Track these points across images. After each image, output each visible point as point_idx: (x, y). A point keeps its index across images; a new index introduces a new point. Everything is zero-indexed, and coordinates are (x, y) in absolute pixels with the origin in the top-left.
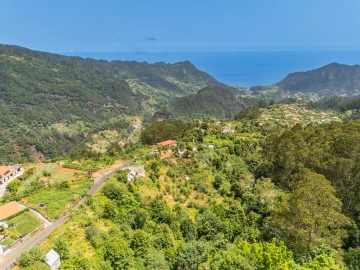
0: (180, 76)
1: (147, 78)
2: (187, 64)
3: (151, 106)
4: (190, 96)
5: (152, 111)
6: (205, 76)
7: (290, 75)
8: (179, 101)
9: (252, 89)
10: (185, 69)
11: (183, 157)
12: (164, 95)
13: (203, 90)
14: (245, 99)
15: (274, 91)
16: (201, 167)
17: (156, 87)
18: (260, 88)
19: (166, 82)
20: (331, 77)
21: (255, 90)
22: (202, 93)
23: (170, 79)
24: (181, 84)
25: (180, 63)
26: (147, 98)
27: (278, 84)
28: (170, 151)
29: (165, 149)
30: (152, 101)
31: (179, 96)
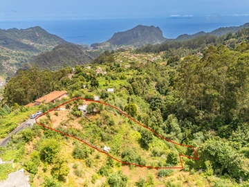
0: (34, 39)
1: (3, 41)
2: (38, 29)
3: (11, 65)
4: (48, 53)
5: (14, 69)
6: (55, 37)
7: (115, 34)
8: (38, 58)
9: (92, 45)
10: (37, 33)
11: (89, 114)
12: (23, 55)
13: (57, 47)
14: (90, 53)
15: (108, 45)
16: (116, 123)
17: (13, 49)
18: (97, 44)
19: (22, 44)
20: (139, 34)
21: (94, 46)
22: (57, 50)
23: (25, 41)
24: (37, 45)
25: (32, 28)
26: (6, 59)
27: (109, 41)
28: (63, 109)
29: (54, 107)
30: (12, 61)
31: (36, 54)
